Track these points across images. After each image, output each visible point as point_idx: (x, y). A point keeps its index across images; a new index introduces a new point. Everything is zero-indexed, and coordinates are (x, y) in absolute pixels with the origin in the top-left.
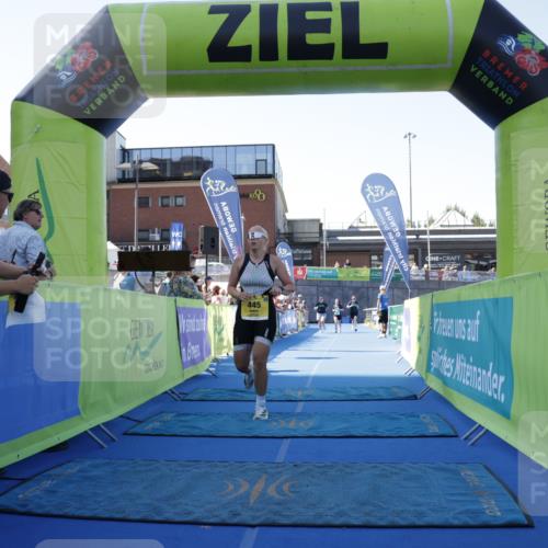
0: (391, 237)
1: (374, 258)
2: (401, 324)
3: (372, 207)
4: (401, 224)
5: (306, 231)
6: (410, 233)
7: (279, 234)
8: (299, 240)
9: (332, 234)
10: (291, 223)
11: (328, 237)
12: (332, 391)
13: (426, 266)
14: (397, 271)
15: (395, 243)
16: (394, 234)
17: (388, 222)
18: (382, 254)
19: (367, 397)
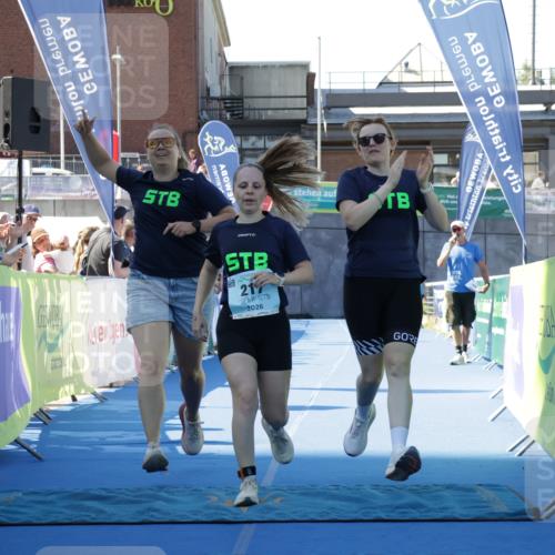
0: (484, 110)
1: (442, 159)
2: (502, 323)
3: (441, 30)
4: (507, 76)
6: (528, 97)
7: (208, 97)
8: (253, 116)
9: (338, 101)
10: (237, 72)
11: (327, 108)
12: (318, 494)
14: (495, 192)
15: (493, 126)
17: (477, 71)
18: (459, 151)
19: (415, 514)
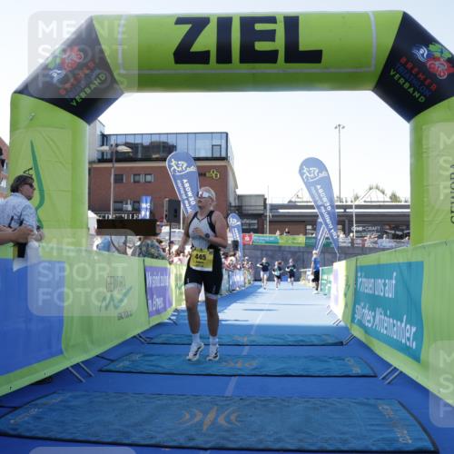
0: (323, 211)
1: (309, 227)
2: (330, 282)
3: (308, 185)
4: (331, 199)
5: (253, 204)
6: (339, 207)
7: (231, 206)
8: (246, 212)
9: (275, 207)
10: (240, 197)
11: (271, 210)
12: (271, 337)
13: (351, 235)
14: (327, 238)
15: (327, 216)
16: (325, 208)
17: (321, 198)
18: (315, 224)
19: (302, 343)
